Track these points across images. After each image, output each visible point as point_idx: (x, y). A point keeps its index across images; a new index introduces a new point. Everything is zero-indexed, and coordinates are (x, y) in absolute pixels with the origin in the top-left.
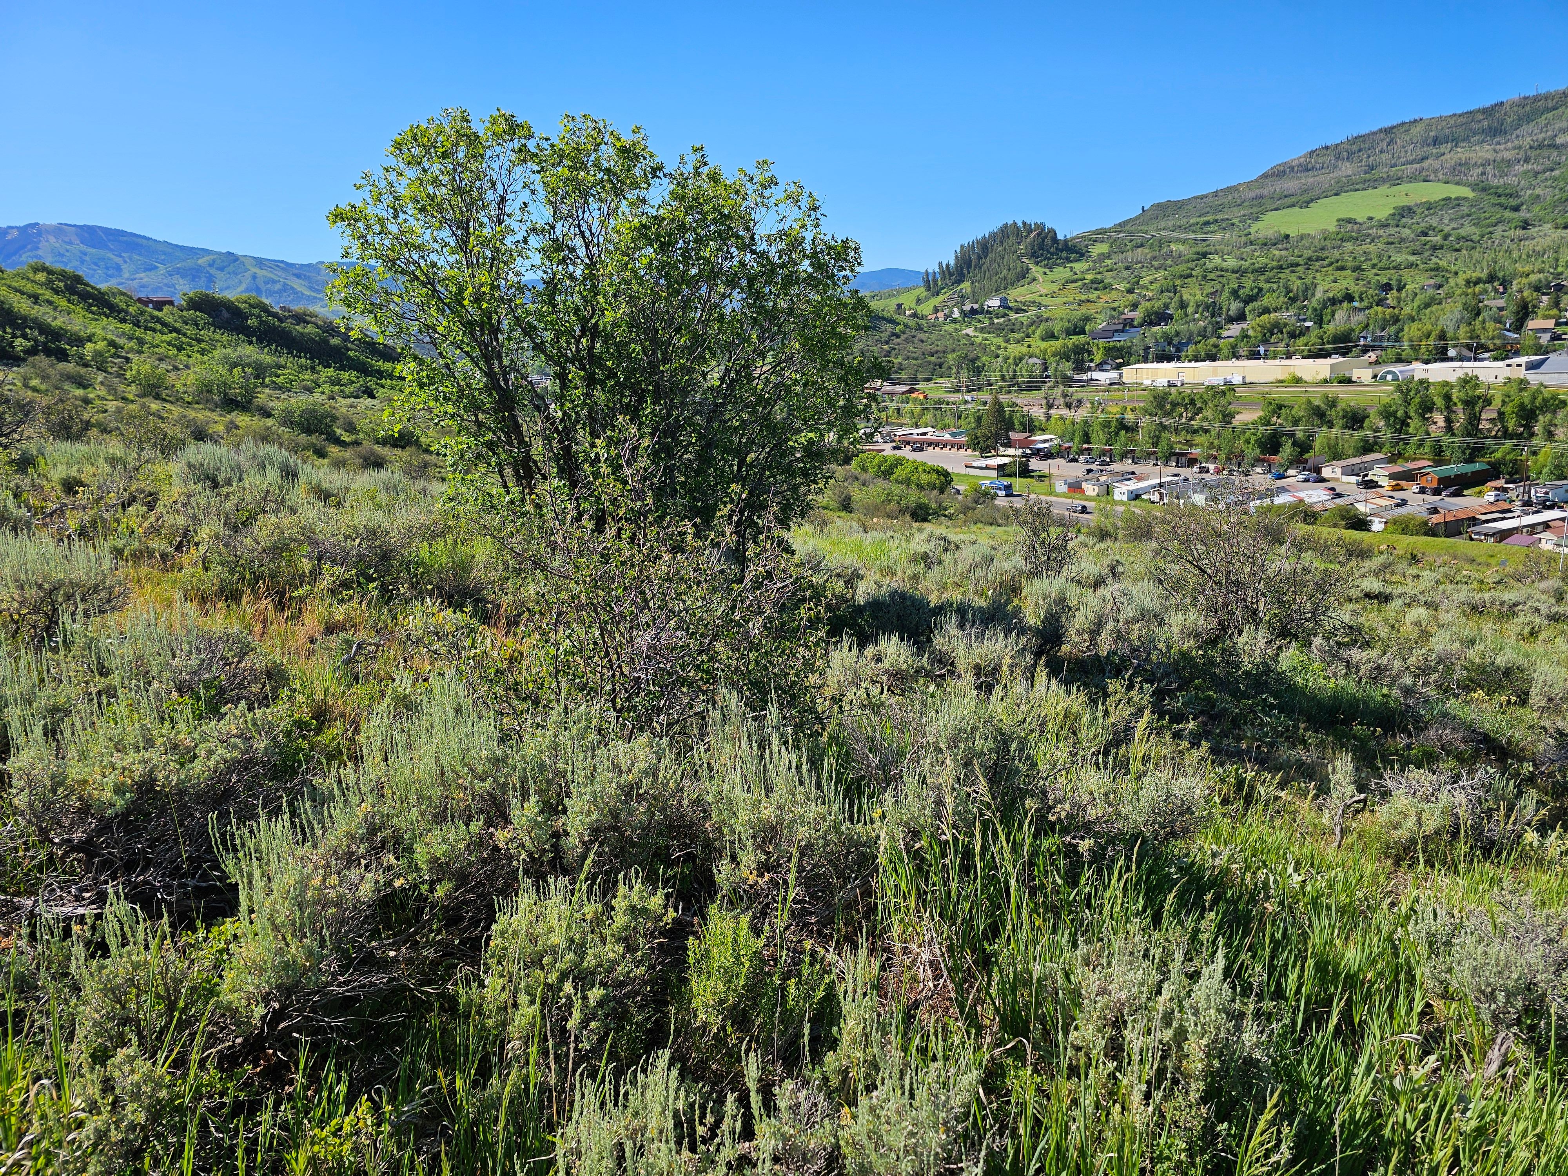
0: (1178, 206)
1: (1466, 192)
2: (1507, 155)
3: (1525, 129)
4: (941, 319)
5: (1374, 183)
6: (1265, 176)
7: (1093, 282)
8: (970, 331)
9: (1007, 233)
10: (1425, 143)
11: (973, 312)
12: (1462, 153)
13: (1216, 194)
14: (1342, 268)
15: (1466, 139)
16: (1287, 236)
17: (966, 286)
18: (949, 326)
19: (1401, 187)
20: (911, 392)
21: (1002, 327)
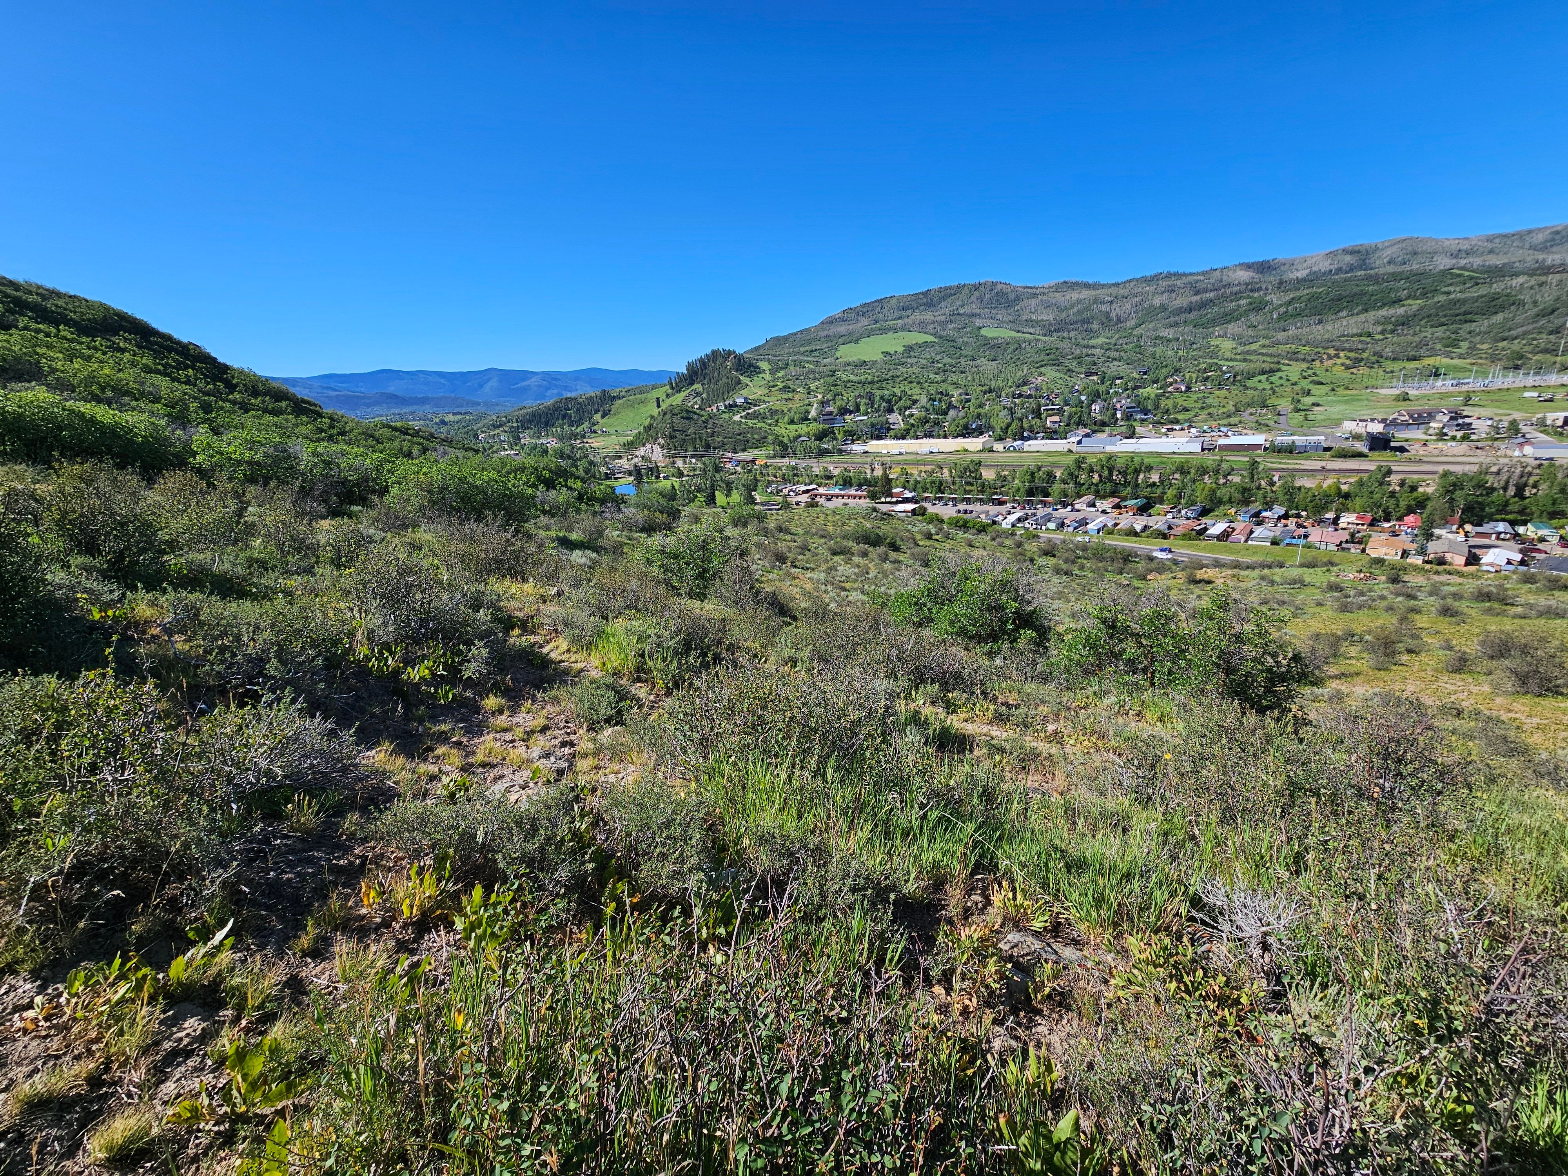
0: (786, 338)
1: (930, 338)
2: (943, 318)
3: (943, 304)
4: (714, 411)
5: (884, 331)
6: (823, 323)
7: (785, 387)
8: (737, 418)
9: (715, 354)
10: (898, 310)
11: (730, 406)
12: (917, 317)
13: (802, 332)
14: (911, 382)
15: (917, 308)
16: (865, 361)
17: (697, 387)
18: (724, 416)
19: (900, 334)
20: (753, 461)
21: (756, 416)
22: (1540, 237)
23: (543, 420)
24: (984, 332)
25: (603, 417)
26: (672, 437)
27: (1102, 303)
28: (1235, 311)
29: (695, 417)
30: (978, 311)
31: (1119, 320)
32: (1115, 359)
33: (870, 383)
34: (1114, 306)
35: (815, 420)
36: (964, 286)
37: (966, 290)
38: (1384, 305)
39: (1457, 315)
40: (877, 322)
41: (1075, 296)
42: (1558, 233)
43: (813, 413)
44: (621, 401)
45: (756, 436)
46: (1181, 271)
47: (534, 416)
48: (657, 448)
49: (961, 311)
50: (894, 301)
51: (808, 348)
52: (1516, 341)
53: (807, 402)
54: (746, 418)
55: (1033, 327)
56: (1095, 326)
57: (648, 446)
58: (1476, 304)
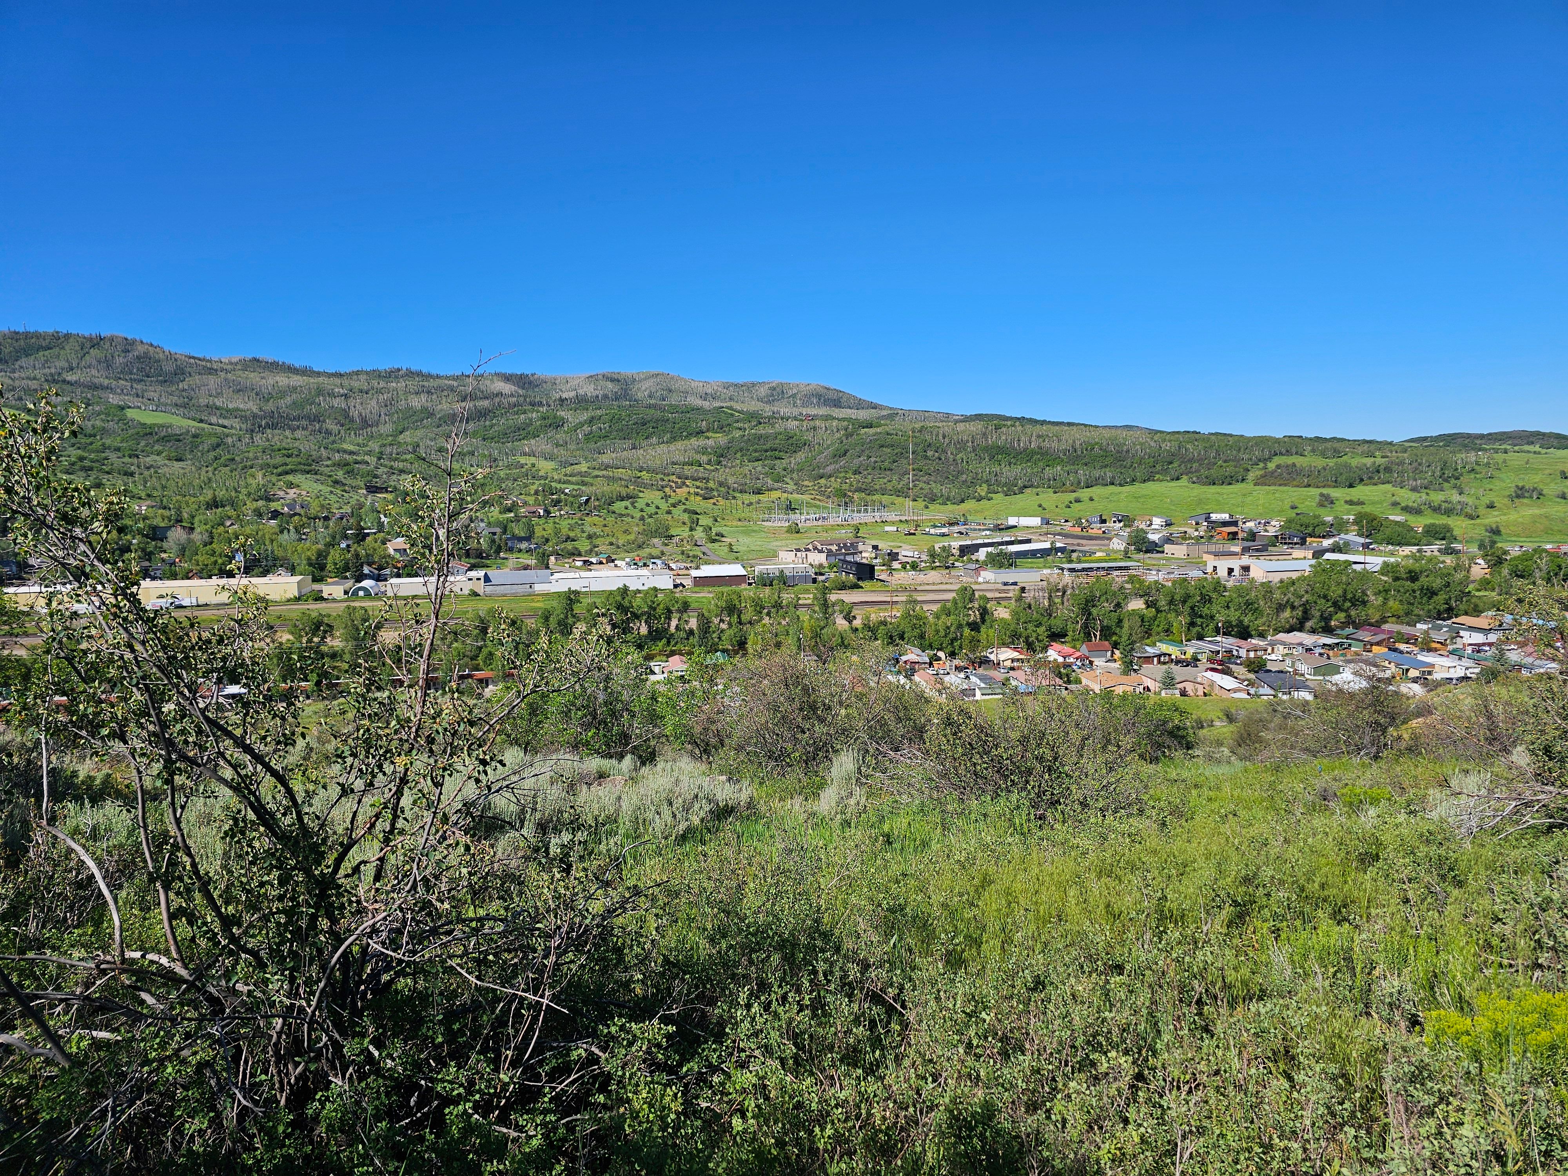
22: (763, 391)
24: (130, 414)
27: (332, 395)
28: (528, 425)
30: (106, 382)
31: (365, 423)
32: (402, 471)
34: (352, 403)
36: (67, 336)
38: (690, 435)
39: (766, 451)
41: (283, 380)
42: (774, 389)
46: (425, 371)
49: (70, 377)
52: (833, 479)
55: (225, 418)
56: (330, 425)
58: (777, 441)
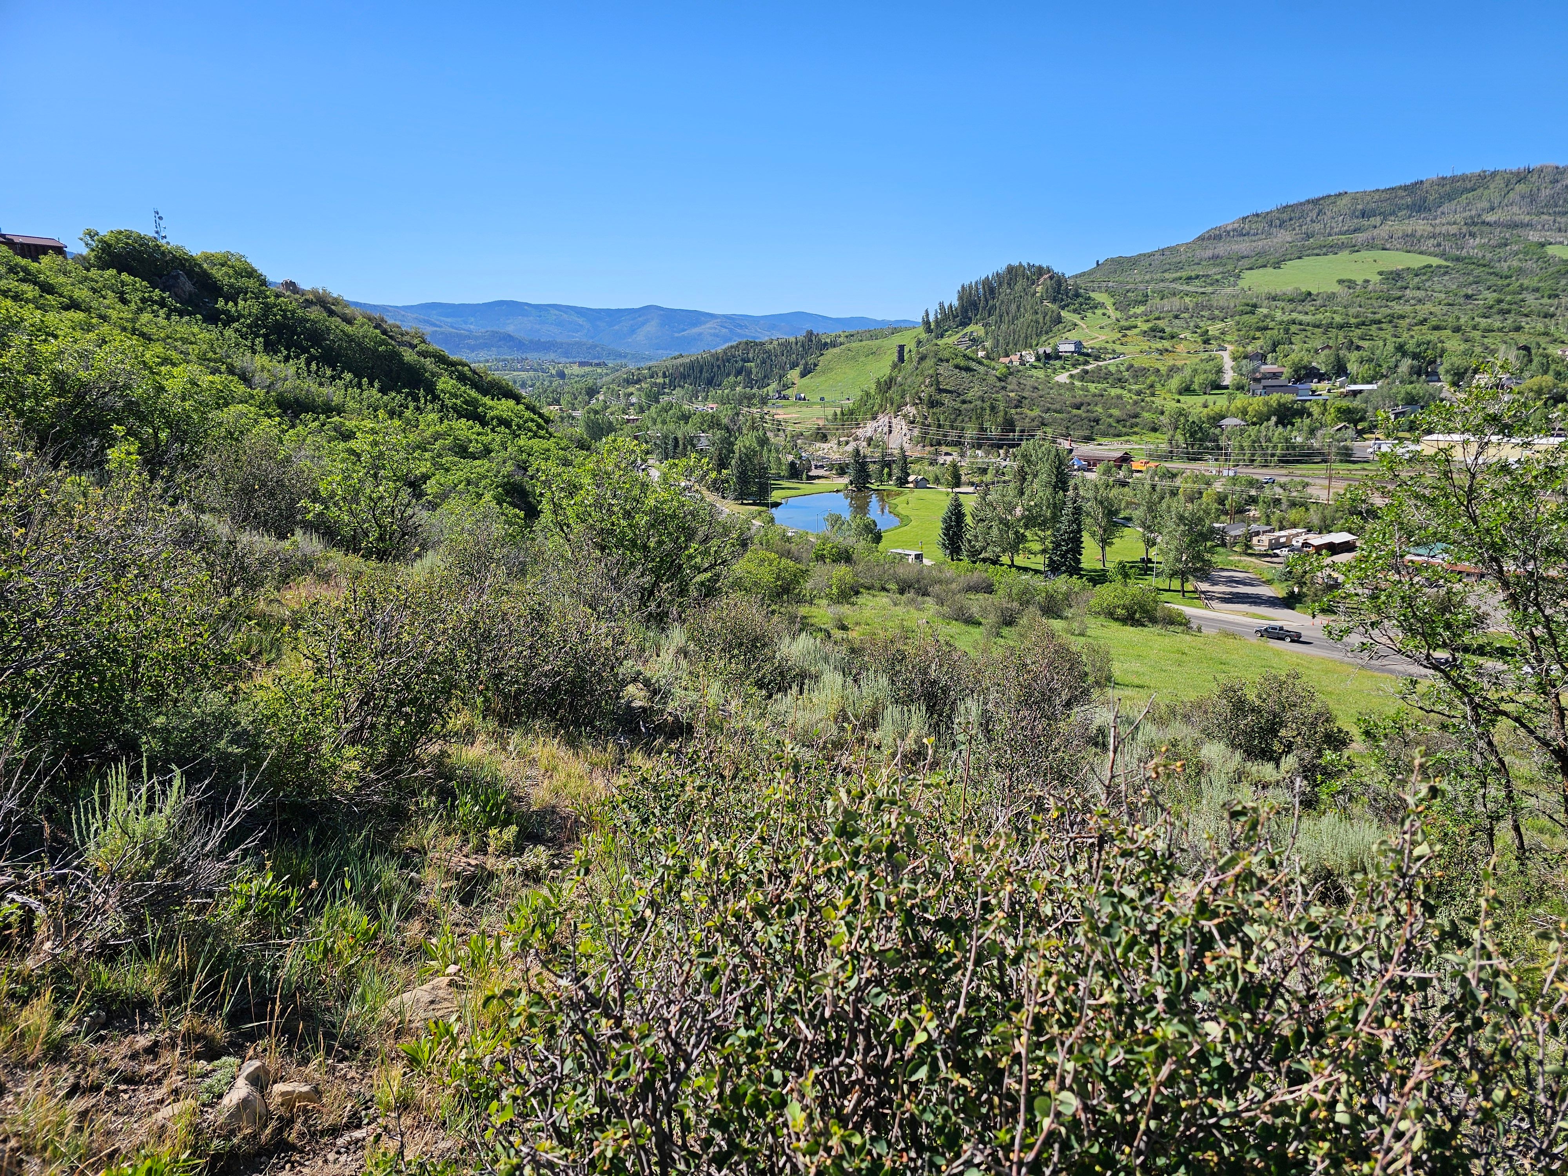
1: (1435, 261)
2: (1453, 229)
3: (1445, 208)
4: (1016, 363)
5: (1331, 249)
6: (1201, 238)
7: (1153, 330)
8: (1061, 378)
9: (1013, 273)
10: (1353, 215)
11: (1048, 356)
12: (1393, 226)
13: (1163, 252)
15: (1393, 213)
16: (1310, 294)
17: (976, 329)
18: (1034, 372)
19: (1364, 254)
20: (1126, 459)
21: (1103, 376)
23: (705, 375)
24: (1551, 250)
25: (803, 375)
26: (933, 404)
29: (982, 369)
30: (1527, 219)
33: (1341, 327)
35: (1240, 388)
36: (1494, 174)
37: (1499, 181)
40: (1308, 236)
43: (1228, 378)
44: (836, 350)
45: (1115, 412)
47: (692, 366)
48: (900, 425)
49: (1491, 218)
50: (1345, 200)
51: (1184, 274)
53: (1205, 355)
54: (1082, 379)
57: (883, 419)
